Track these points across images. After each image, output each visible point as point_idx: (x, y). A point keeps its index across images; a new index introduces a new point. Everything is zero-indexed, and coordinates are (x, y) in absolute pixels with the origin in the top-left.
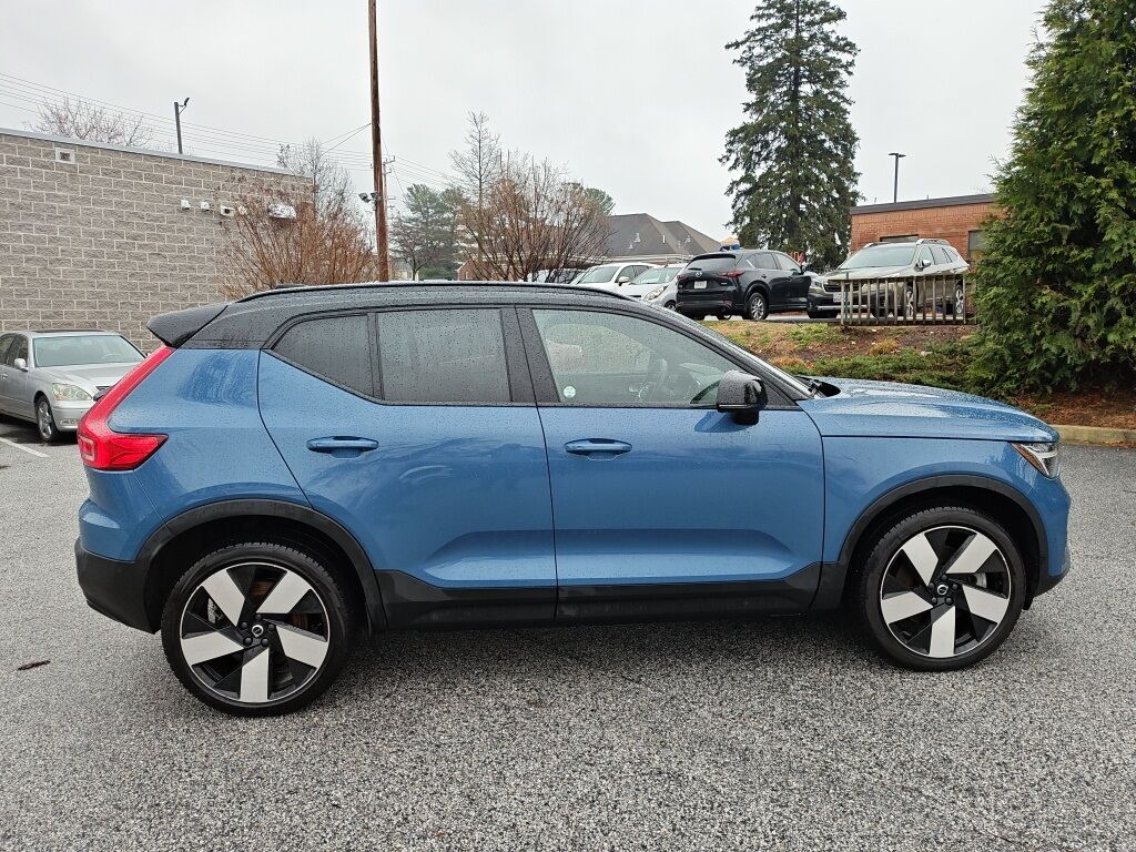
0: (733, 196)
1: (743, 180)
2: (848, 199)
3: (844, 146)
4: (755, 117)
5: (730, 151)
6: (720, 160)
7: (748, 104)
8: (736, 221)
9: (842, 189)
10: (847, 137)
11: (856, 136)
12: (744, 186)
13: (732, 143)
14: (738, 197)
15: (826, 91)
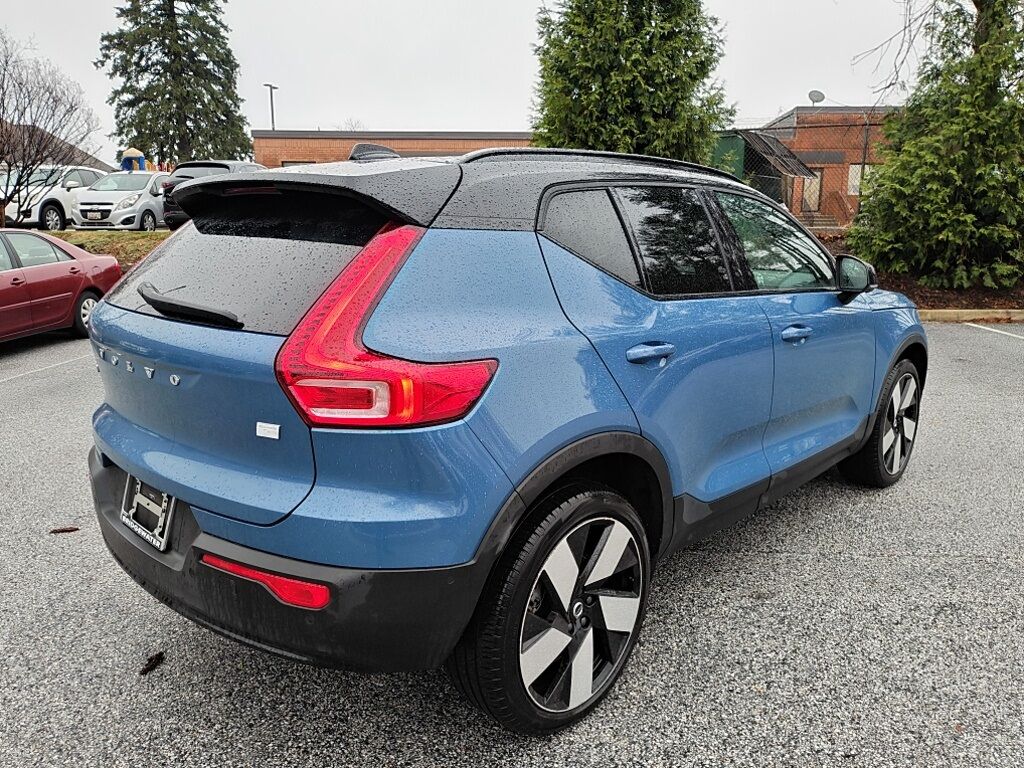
0: (115, 105)
1: (125, 90)
2: (234, 123)
3: (225, 71)
4: (130, 25)
5: (107, 56)
6: (95, 64)
7: (121, 10)
8: (120, 133)
9: (228, 113)
10: (227, 62)
11: (238, 62)
12: (127, 97)
13: (107, 48)
14: (120, 107)
15: (202, 14)
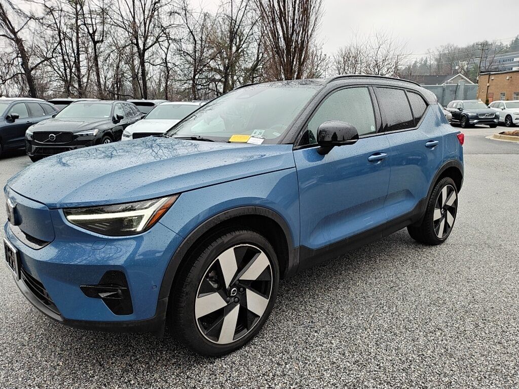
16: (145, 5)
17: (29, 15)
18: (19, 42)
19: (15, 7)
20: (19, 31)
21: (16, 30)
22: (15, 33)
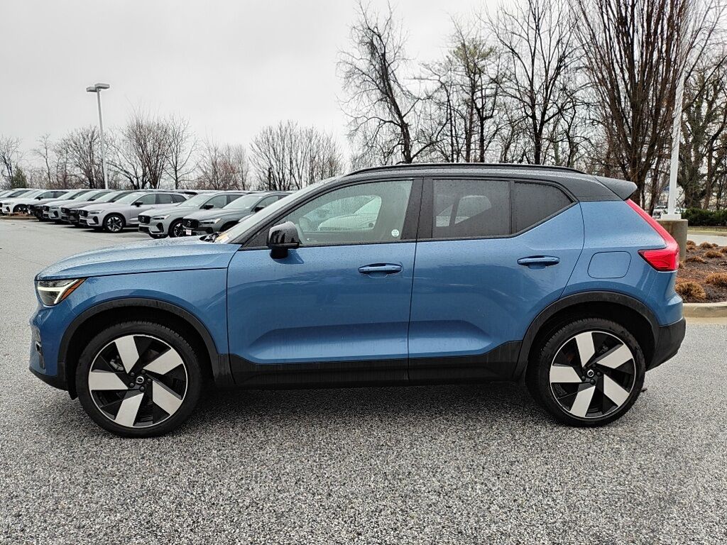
16: (549, 63)
17: (417, 96)
18: (404, 126)
19: (404, 89)
20: (405, 115)
21: (403, 115)
22: (401, 117)
